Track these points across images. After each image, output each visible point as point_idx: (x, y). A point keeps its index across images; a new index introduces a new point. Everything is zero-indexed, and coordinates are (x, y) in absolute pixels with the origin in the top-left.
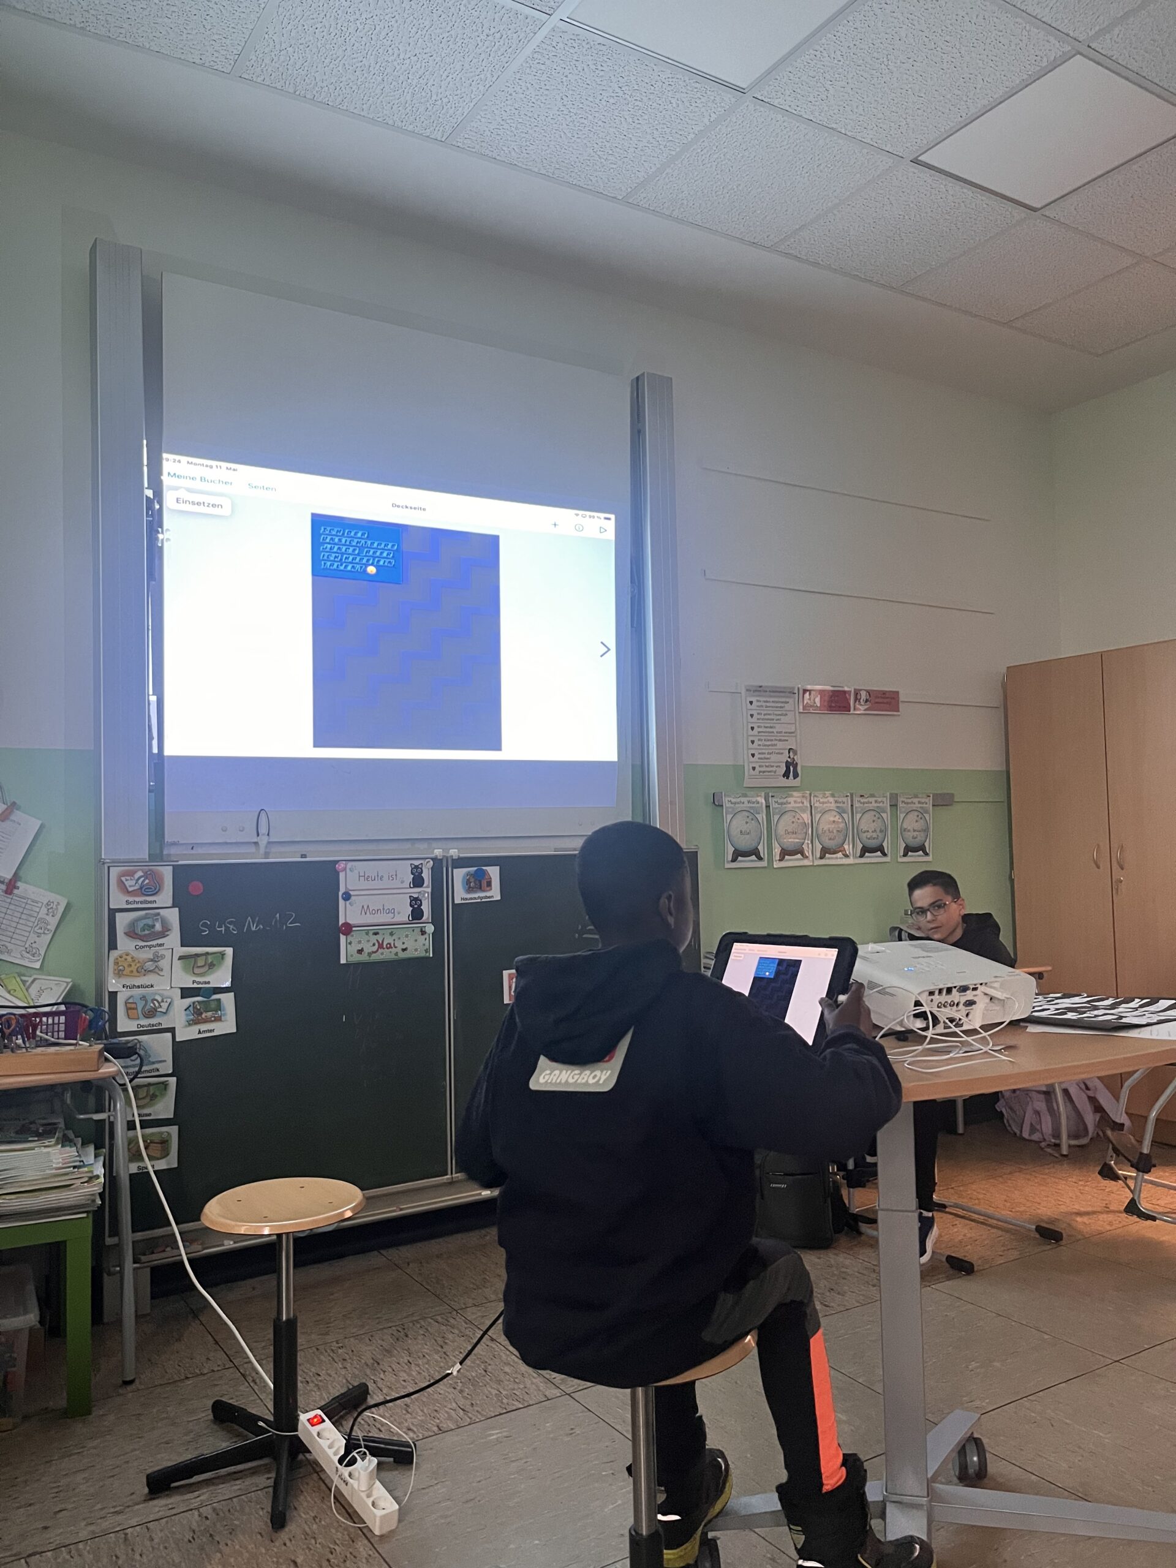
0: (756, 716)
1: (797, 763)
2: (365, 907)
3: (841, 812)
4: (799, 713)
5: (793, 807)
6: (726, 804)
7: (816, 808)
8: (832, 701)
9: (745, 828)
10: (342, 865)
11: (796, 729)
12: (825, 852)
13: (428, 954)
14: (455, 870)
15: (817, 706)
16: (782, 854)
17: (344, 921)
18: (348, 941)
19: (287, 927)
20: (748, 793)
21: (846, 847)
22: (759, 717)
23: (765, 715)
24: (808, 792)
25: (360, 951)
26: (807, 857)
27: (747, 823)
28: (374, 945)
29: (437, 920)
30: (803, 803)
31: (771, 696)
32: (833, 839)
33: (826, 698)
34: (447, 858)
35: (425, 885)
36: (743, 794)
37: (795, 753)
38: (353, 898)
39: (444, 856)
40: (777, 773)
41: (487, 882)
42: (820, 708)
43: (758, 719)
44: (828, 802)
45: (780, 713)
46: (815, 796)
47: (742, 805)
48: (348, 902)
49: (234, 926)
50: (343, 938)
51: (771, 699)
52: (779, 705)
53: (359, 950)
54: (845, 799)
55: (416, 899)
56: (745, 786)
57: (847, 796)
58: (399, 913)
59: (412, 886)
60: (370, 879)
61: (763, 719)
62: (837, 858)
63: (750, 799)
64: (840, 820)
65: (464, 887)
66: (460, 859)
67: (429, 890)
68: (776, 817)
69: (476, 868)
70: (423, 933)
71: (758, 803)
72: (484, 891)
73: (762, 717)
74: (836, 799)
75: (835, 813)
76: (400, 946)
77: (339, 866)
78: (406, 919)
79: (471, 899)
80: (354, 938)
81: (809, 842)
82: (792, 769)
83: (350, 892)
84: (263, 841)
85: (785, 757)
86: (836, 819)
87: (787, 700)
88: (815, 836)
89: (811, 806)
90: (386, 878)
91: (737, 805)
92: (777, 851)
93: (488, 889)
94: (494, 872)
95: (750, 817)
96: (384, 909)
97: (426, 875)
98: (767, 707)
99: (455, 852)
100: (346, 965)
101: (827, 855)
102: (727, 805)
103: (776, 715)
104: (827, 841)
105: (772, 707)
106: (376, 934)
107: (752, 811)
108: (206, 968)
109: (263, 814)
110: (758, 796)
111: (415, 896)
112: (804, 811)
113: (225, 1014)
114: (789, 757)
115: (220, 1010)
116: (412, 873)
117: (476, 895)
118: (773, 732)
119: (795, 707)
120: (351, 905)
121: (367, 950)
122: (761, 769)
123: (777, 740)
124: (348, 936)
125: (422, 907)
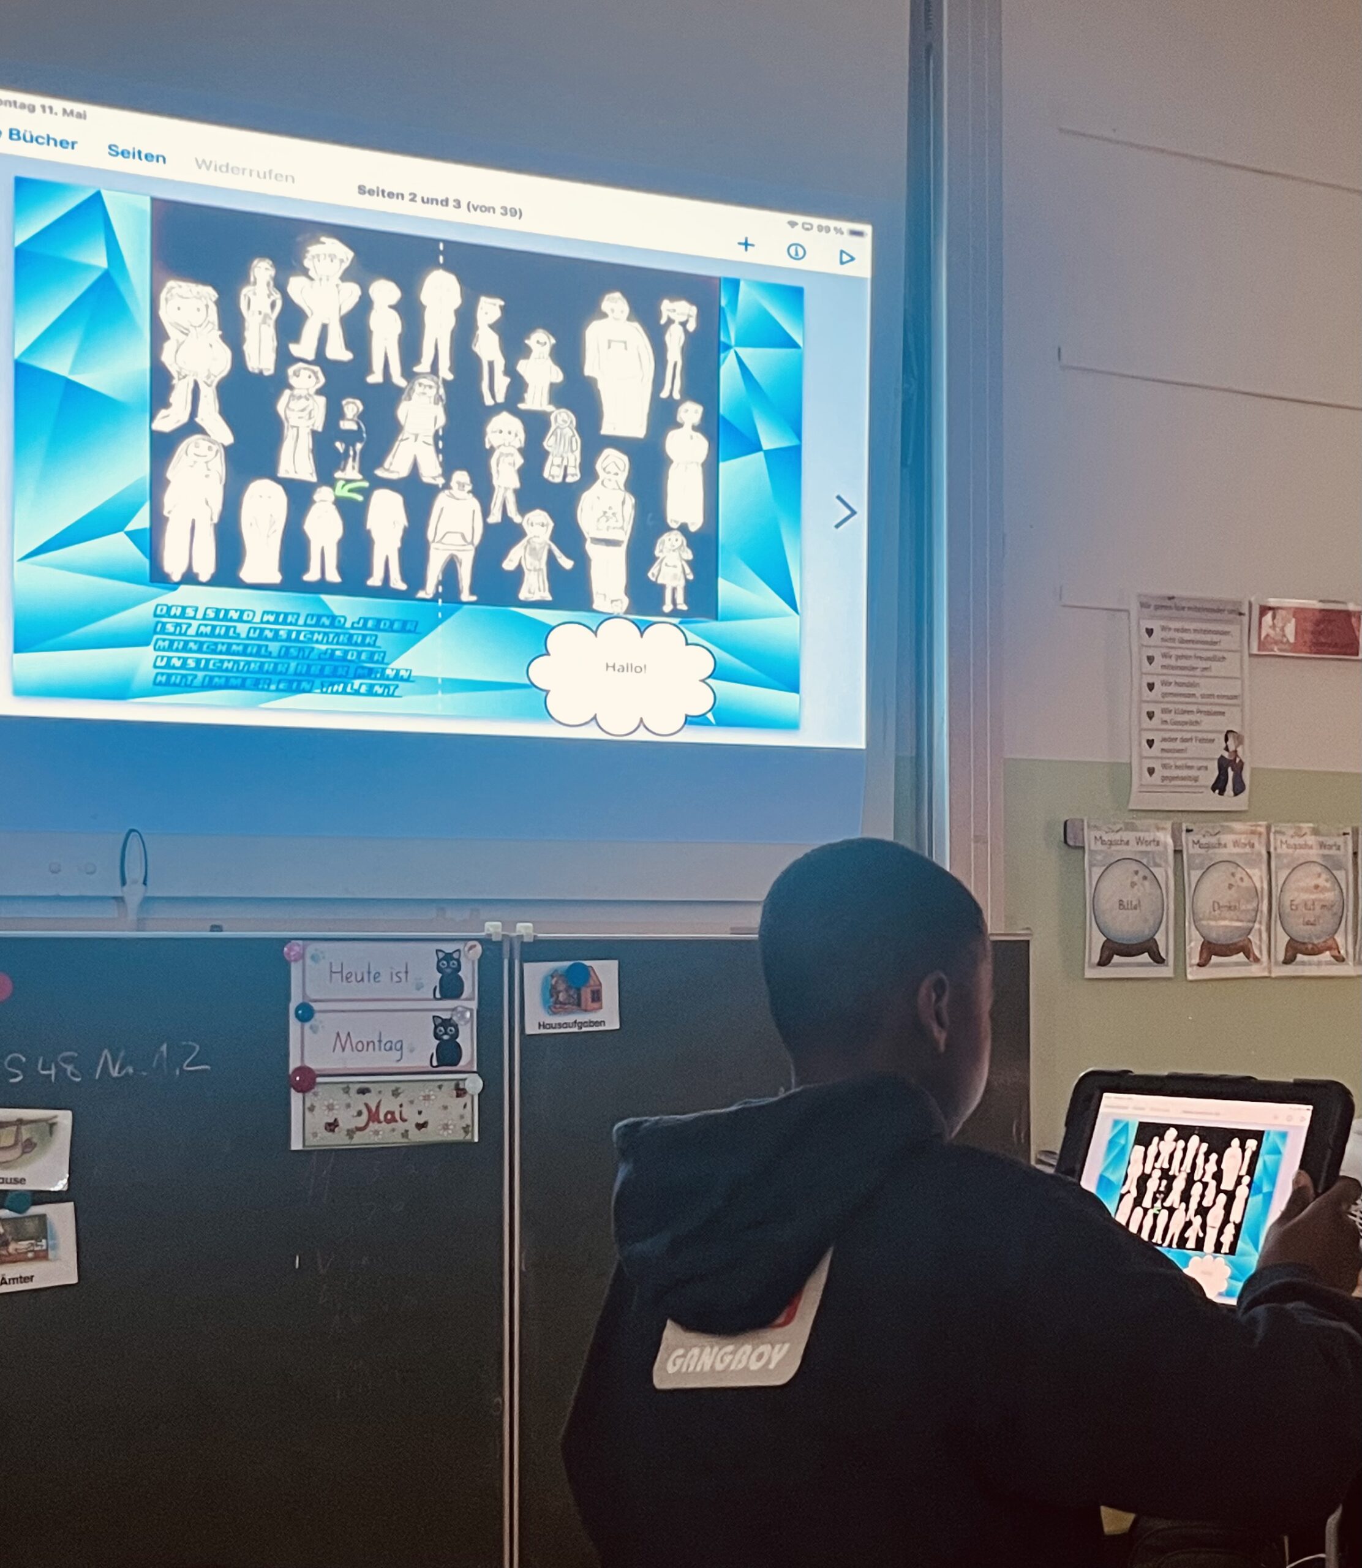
0: (1159, 661)
1: (1241, 761)
2: (343, 1037)
3: (1330, 866)
4: (1251, 655)
5: (1230, 854)
6: (1090, 844)
7: (1278, 856)
8: (1320, 633)
9: (1129, 896)
10: (297, 948)
11: (1243, 689)
12: (1295, 949)
13: (469, 1137)
14: (526, 966)
15: (1288, 641)
16: (1205, 955)
17: (298, 1064)
18: (308, 1105)
19: (182, 1070)
20: (1138, 822)
21: (1339, 939)
22: (1167, 662)
23: (1178, 657)
24: (1265, 823)
25: (332, 1126)
26: (1257, 960)
27: (1133, 884)
28: (360, 1113)
29: (489, 1067)
30: (1252, 846)
31: (1193, 620)
32: (1312, 924)
33: (1309, 626)
34: (511, 940)
35: (464, 996)
36: (1126, 824)
37: (1240, 740)
38: (317, 1016)
39: (503, 935)
40: (1201, 782)
41: (593, 992)
42: (1294, 647)
43: (1163, 667)
44: (1306, 846)
45: (1210, 654)
46: (1276, 832)
47: (1124, 848)
48: (307, 1025)
49: (75, 1068)
50: (296, 1098)
51: (1192, 626)
52: (1208, 638)
53: (329, 1124)
54: (1340, 841)
55: (446, 1023)
56: (1130, 807)
57: (1345, 834)
58: (412, 1051)
59: (438, 995)
60: (353, 978)
61: (1173, 668)
62: (1319, 963)
63: (1141, 835)
64: (1328, 885)
65: (545, 1002)
66: (537, 942)
67: (474, 1005)
68: (1195, 875)
69: (568, 964)
70: (460, 1092)
71: (1158, 844)
72: (586, 1011)
73: (1172, 662)
74: (1321, 839)
75: (1318, 869)
76: (414, 1119)
77: (290, 950)
78: (425, 1064)
79: (560, 1026)
80: (320, 1097)
81: (1263, 928)
82: (1231, 773)
83: (313, 1004)
84: (134, 894)
85: (1218, 750)
86: (1321, 882)
87: (1226, 628)
88: (1276, 913)
89: (1269, 853)
90: (384, 977)
91: (1113, 848)
92: (1194, 945)
93: (596, 1005)
94: (607, 972)
95: (1141, 874)
96: (380, 1041)
97: (468, 974)
98: (1182, 641)
99: (527, 928)
100: (305, 1154)
101: (1300, 957)
102: (1093, 847)
103: (1201, 658)
104: (1302, 927)
105: (1192, 642)
106: (363, 1091)
107: (1145, 861)
108: (17, 1152)
109: (134, 840)
110: (1158, 829)
111: (445, 1016)
112: (1252, 863)
113: (55, 1247)
114: (1227, 749)
115: (46, 1238)
116: (439, 970)
117: (570, 1019)
118: (1194, 695)
119: (1241, 641)
120: (314, 1030)
121: (345, 1124)
122: (1167, 773)
123: (1199, 712)
124: (306, 1094)
125: (458, 1040)
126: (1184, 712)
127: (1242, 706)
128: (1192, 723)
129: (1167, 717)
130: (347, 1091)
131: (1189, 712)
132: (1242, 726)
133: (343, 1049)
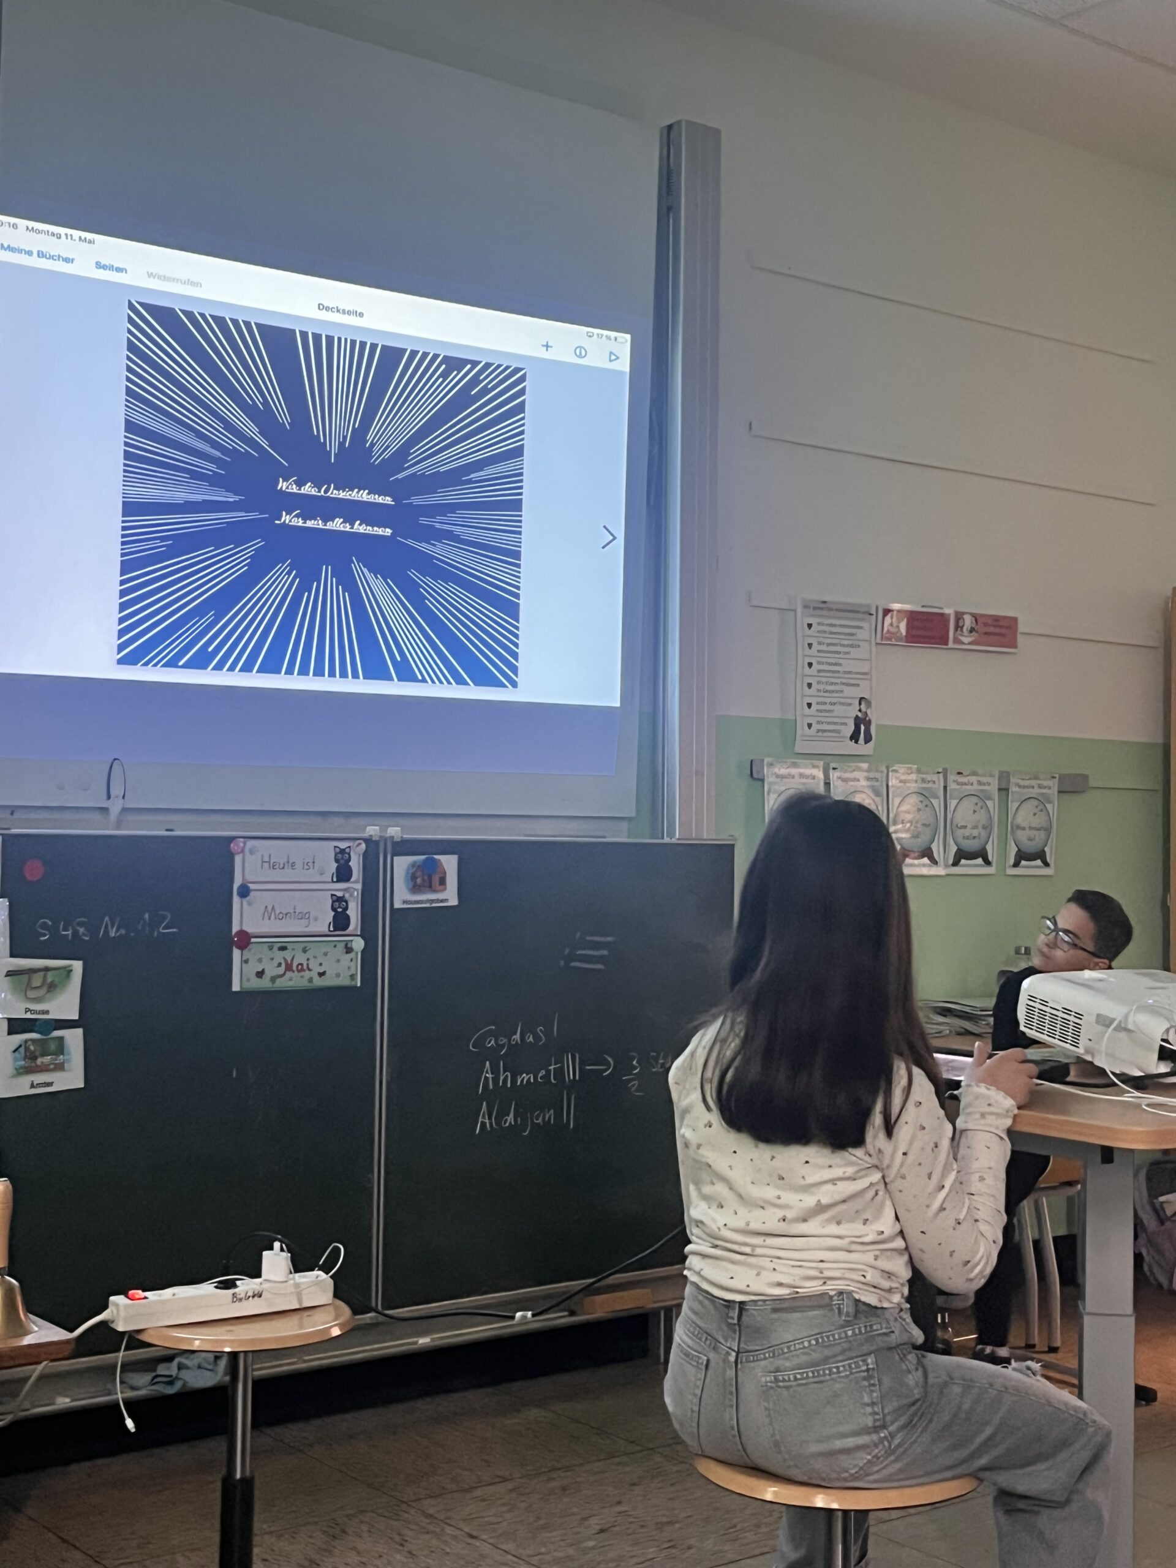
0: (815, 646)
1: (870, 720)
2: (269, 909)
6: (769, 777)
10: (239, 844)
11: (871, 669)
13: (353, 982)
14: (396, 858)
17: (238, 930)
19: (159, 933)
20: (801, 762)
22: (820, 647)
23: (829, 645)
25: (260, 974)
28: (280, 965)
29: (368, 932)
31: (837, 618)
34: (385, 839)
35: (353, 881)
36: (793, 763)
37: (868, 705)
38: (251, 894)
39: (380, 836)
41: (440, 878)
43: (818, 651)
44: (912, 780)
45: (849, 642)
47: (791, 779)
48: (245, 900)
49: (85, 930)
50: (236, 953)
51: (839, 623)
52: (849, 631)
54: (934, 777)
55: (340, 900)
56: (798, 749)
57: (938, 773)
58: (316, 919)
59: (335, 880)
60: (277, 866)
61: (825, 652)
63: (803, 771)
65: (407, 885)
66: (402, 842)
67: (359, 886)
69: (425, 857)
70: (348, 948)
71: (814, 778)
72: (435, 891)
73: (824, 648)
74: (922, 776)
76: (316, 969)
77: (234, 844)
78: (324, 929)
79: (418, 902)
80: (253, 952)
82: (862, 728)
83: (249, 886)
84: (116, 806)
85: (853, 711)
87: (860, 624)
90: (298, 866)
93: (441, 888)
94: (450, 863)
96: (294, 913)
97: (356, 864)
98: (831, 633)
99: (396, 831)
100: (240, 993)
102: (770, 780)
103: (844, 646)
105: (837, 633)
106: (282, 949)
108: (45, 990)
110: (814, 768)
111: (339, 894)
112: (877, 792)
113: (69, 1060)
114: (860, 710)
115: (63, 1054)
116: (336, 861)
117: (424, 898)
118: (838, 671)
119: (871, 635)
120: (250, 904)
121: (269, 973)
122: (821, 727)
123: (843, 684)
124: (244, 952)
125: (348, 912)
126: (832, 684)
127: (870, 680)
128: (837, 692)
129: (821, 687)
130: (271, 948)
131: (836, 684)
132: (871, 694)
133: (270, 919)
